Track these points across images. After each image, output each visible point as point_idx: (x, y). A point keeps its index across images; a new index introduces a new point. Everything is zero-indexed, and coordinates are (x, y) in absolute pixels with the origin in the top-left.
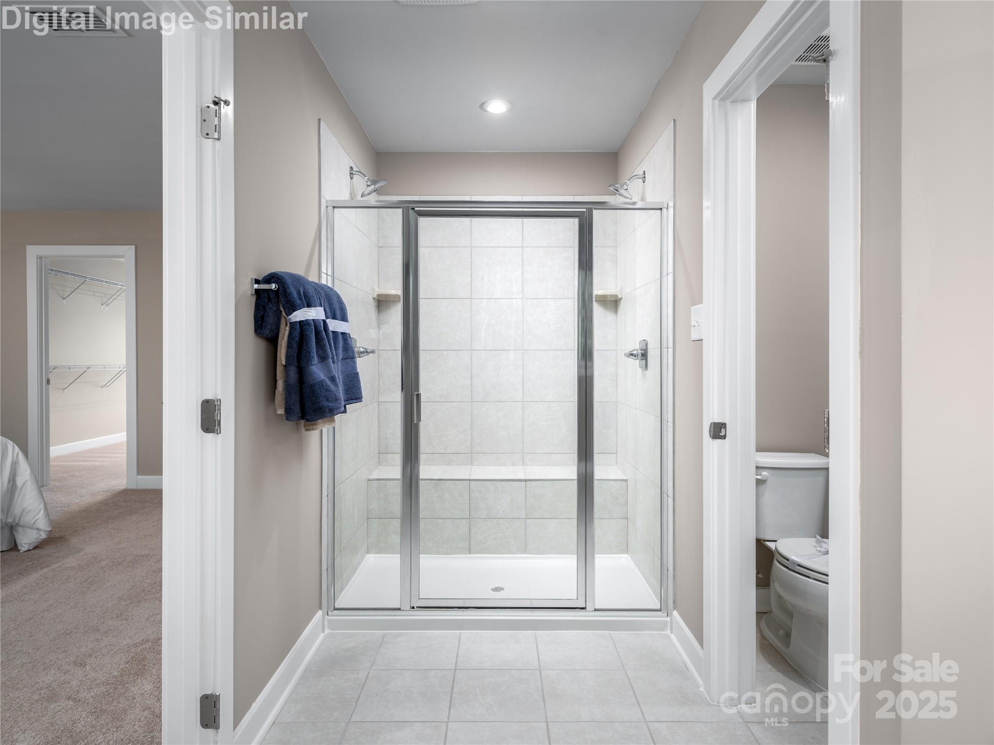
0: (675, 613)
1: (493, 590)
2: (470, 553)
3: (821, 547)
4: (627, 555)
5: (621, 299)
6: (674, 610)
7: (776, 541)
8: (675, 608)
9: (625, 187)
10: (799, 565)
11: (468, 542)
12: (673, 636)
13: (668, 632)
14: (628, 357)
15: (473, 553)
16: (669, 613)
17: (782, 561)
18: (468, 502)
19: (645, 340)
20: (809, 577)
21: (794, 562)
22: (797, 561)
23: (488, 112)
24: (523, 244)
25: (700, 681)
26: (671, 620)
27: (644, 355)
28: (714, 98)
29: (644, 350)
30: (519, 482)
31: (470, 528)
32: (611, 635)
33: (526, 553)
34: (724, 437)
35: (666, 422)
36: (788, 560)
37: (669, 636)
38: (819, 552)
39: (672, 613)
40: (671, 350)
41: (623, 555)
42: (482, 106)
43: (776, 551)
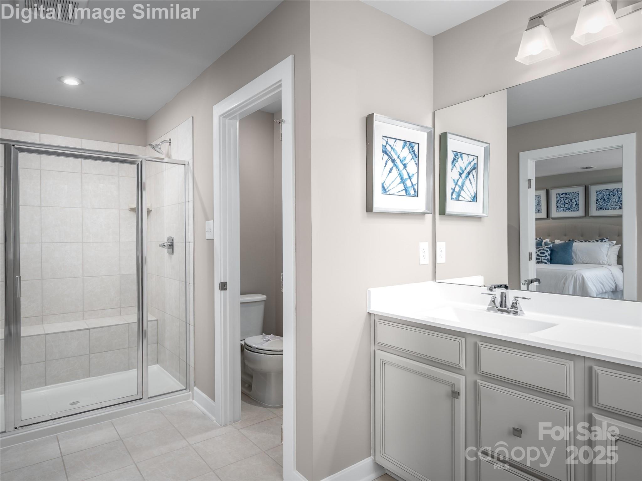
0: (195, 388)
1: (71, 404)
2: (46, 386)
3: (265, 338)
4: (157, 365)
5: (151, 211)
6: (194, 386)
7: (244, 340)
8: (195, 385)
9: (159, 147)
10: (257, 349)
11: (45, 378)
12: (194, 401)
13: (191, 400)
14: (162, 247)
15: (48, 385)
16: (191, 389)
17: (250, 349)
18: (44, 350)
19: (172, 237)
20: (262, 353)
21: (255, 348)
22: (256, 347)
23: (64, 83)
24: (82, 171)
25: (214, 418)
26: (193, 393)
27: (171, 246)
28: (220, 116)
29: (171, 243)
30: (84, 331)
31: (46, 368)
32: (159, 410)
33: (90, 377)
34: (226, 289)
35: (189, 284)
36: (252, 347)
37: (192, 402)
38: (265, 341)
39: (193, 389)
40: (191, 244)
41: (155, 366)
42: (60, 79)
43: (245, 344)
